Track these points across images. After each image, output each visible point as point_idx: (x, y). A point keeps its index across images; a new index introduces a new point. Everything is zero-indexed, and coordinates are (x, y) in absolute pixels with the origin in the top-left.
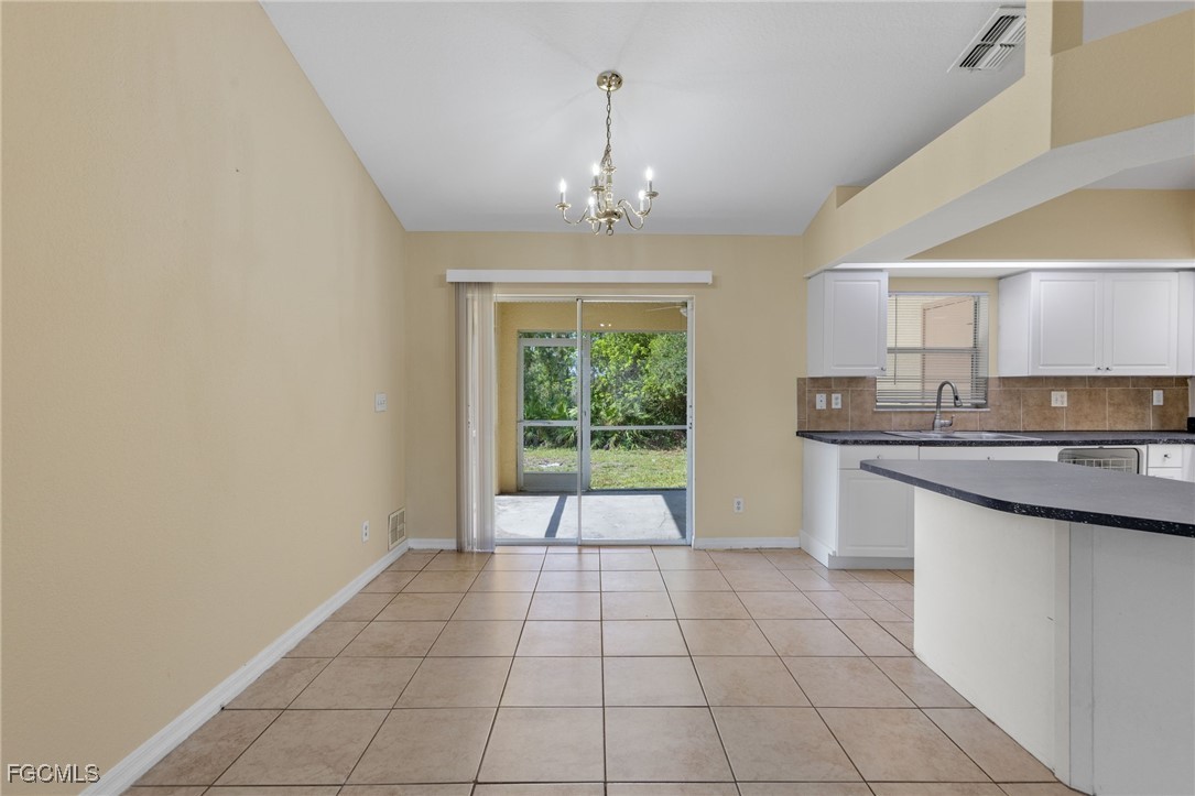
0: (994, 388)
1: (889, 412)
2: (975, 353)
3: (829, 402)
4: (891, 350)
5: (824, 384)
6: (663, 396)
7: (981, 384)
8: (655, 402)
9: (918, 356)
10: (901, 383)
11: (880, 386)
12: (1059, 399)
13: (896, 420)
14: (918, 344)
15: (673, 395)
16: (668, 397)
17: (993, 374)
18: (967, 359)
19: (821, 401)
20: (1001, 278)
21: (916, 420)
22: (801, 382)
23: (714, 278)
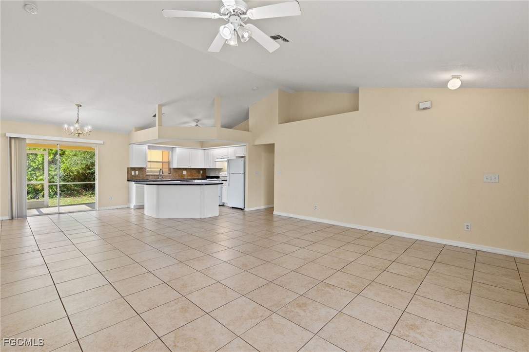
0: (172, 170)
1: (149, 175)
2: (169, 162)
3: (135, 173)
4: (148, 162)
5: (134, 169)
6: (73, 173)
7: (170, 169)
8: (67, 175)
9: (161, 163)
10: (153, 169)
11: (147, 169)
12: (184, 172)
13: (151, 177)
14: (161, 161)
15: (78, 172)
16: (76, 173)
17: (171, 167)
18: (167, 164)
19: (133, 173)
20: (173, 148)
21: (156, 177)
22: (128, 168)
23: (104, 142)
